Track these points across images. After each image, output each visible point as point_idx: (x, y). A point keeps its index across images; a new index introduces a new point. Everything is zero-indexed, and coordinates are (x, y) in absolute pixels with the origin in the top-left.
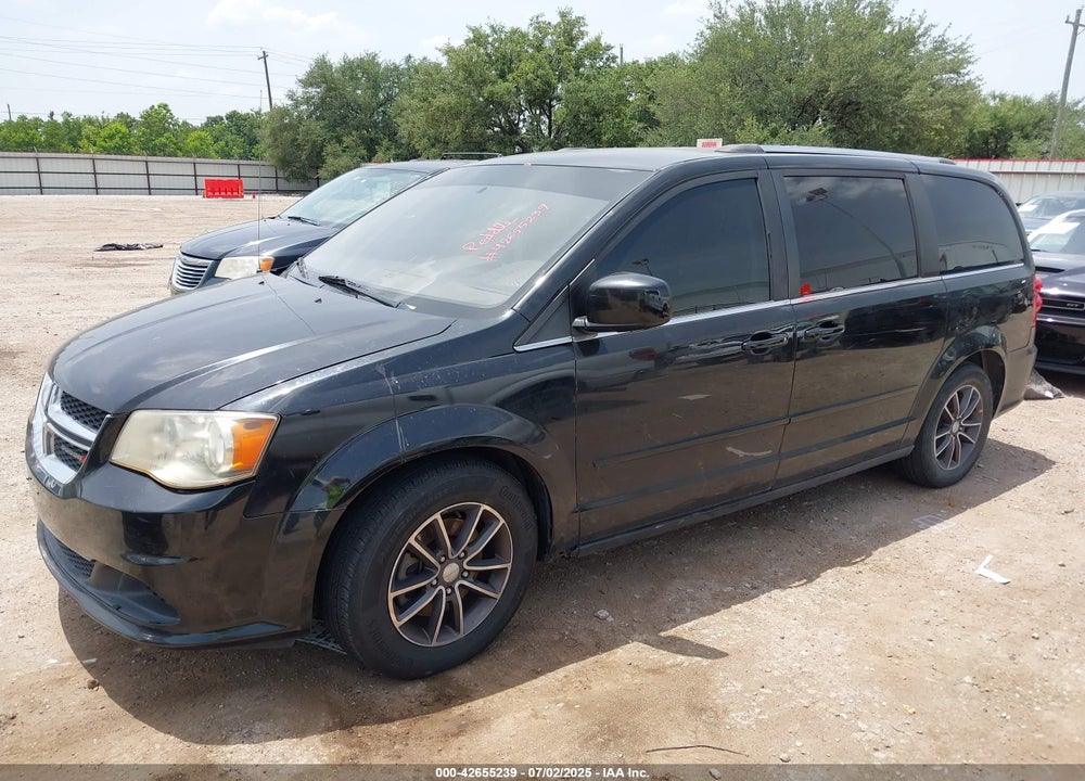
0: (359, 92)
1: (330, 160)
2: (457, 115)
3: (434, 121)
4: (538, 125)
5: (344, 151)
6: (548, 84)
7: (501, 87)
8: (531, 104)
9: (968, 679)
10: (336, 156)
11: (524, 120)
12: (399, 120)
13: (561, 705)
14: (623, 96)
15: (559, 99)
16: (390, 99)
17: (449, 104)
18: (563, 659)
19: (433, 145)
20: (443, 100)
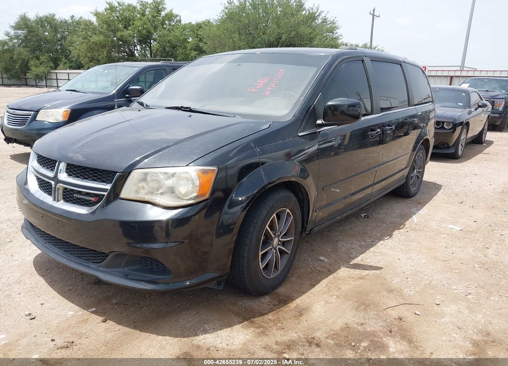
0: (47, 34)
1: (33, 68)
2: (104, 46)
3: (90, 49)
4: (145, 52)
5: (41, 64)
6: (149, 32)
7: (126, 33)
8: (141, 42)
9: (477, 265)
10: (36, 66)
11: (137, 50)
12: (71, 48)
13: (335, 297)
14: (186, 39)
15: (155, 40)
16: (63, 38)
17: (99, 40)
18: (320, 279)
19: (91, 61)
20: (95, 38)
